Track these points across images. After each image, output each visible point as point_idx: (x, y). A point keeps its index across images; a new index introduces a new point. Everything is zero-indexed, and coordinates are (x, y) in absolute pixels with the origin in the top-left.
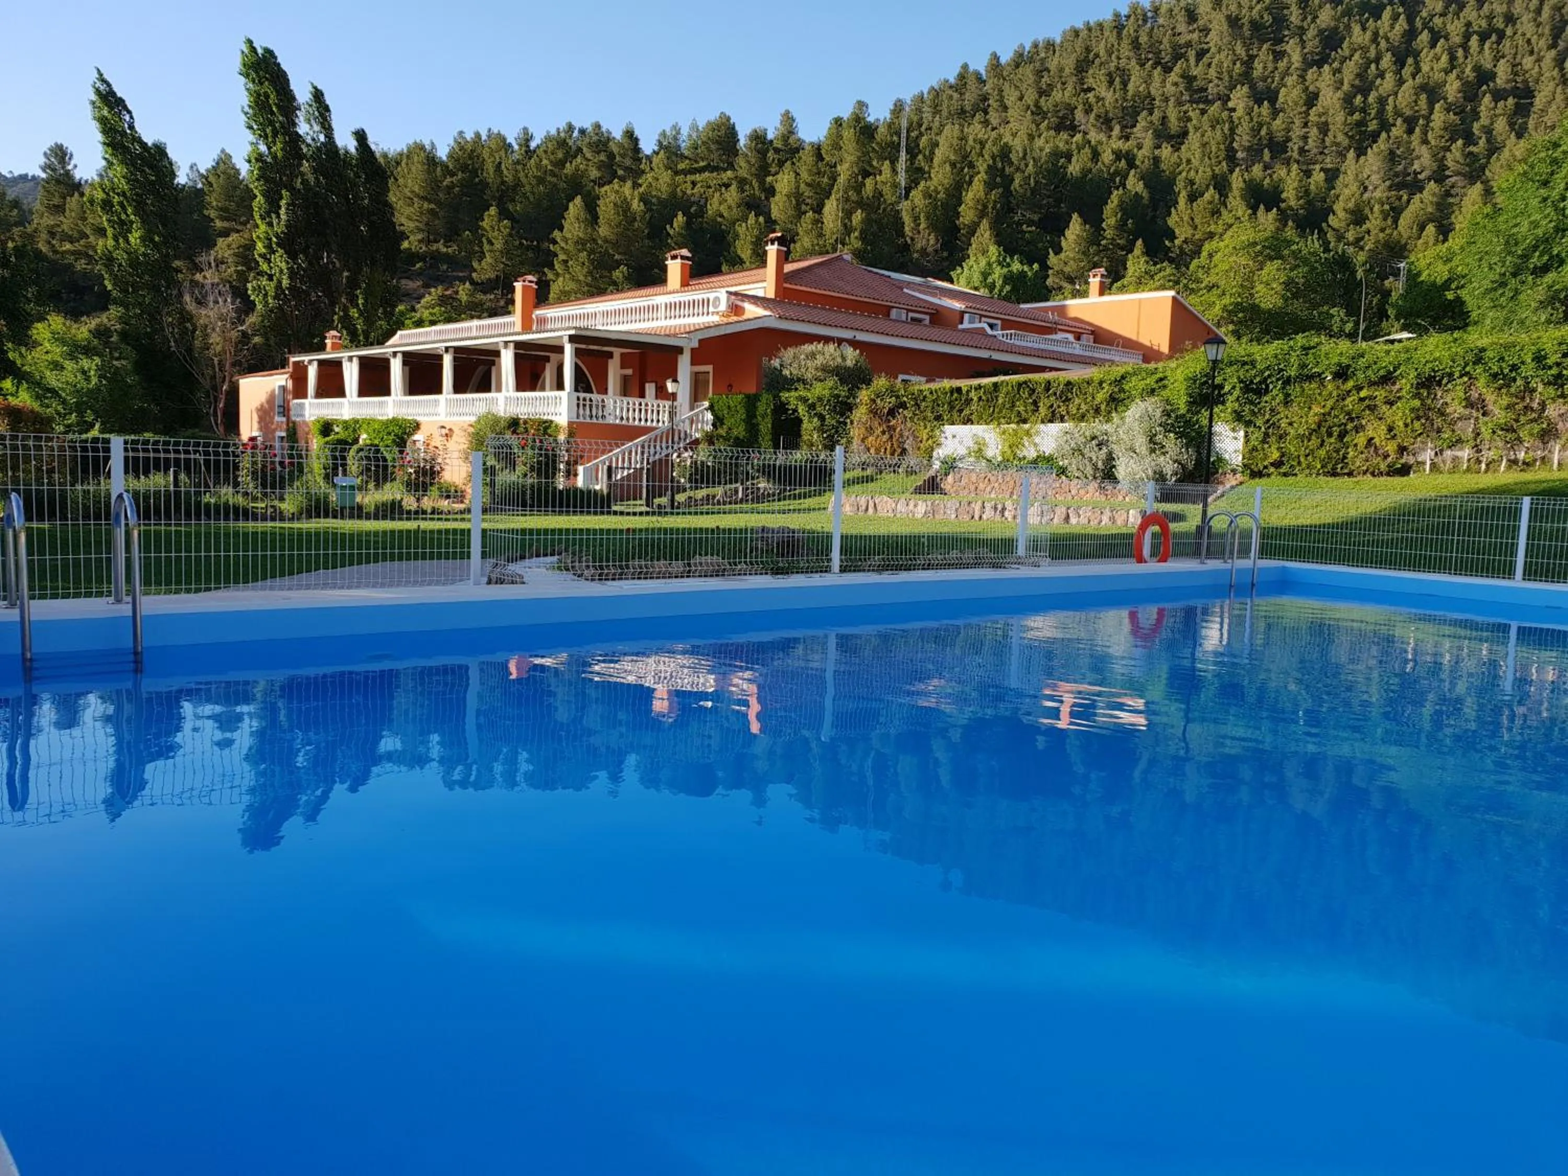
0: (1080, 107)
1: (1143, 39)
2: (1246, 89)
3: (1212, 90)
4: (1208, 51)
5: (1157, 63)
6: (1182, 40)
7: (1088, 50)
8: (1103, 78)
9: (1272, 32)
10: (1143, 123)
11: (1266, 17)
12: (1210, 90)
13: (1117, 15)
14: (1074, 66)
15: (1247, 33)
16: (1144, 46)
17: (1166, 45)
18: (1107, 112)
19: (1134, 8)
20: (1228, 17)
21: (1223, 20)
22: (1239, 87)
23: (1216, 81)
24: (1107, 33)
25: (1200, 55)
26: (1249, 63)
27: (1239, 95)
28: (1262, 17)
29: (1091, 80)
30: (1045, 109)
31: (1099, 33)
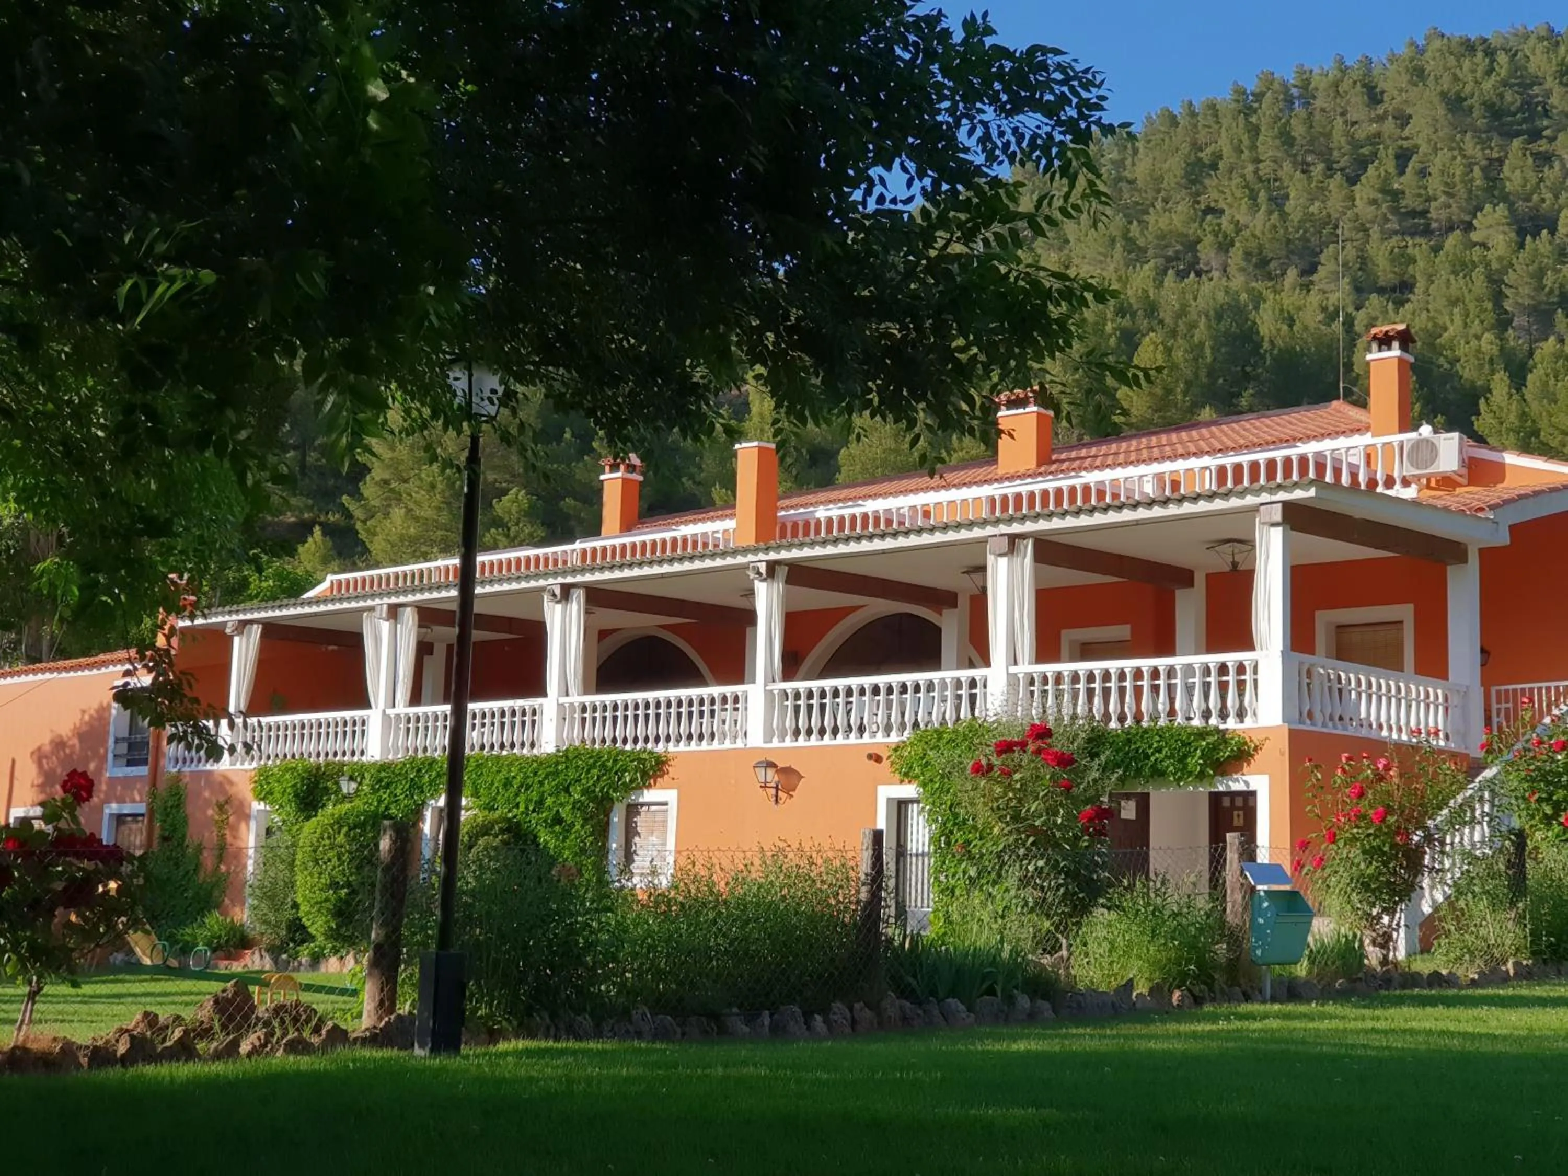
0: (1209, 239)
1: (1298, 130)
2: (1502, 209)
3: (1437, 213)
4: (1415, 149)
5: (1330, 170)
6: (1361, 133)
7: (1197, 147)
8: (1238, 194)
9: (1525, 120)
10: (1331, 266)
11: (1508, 97)
12: (1433, 214)
13: (1241, 92)
14: (1181, 173)
15: (1481, 123)
16: (1299, 141)
17: (1338, 137)
18: (1261, 247)
19: (1268, 80)
20: (1443, 95)
21: (1436, 100)
22: (1488, 207)
23: (1443, 199)
24: (1225, 122)
25: (1403, 158)
26: (1493, 168)
27: (1490, 220)
28: (1501, 96)
29: (1214, 195)
30: (1141, 242)
31: (1211, 120)
